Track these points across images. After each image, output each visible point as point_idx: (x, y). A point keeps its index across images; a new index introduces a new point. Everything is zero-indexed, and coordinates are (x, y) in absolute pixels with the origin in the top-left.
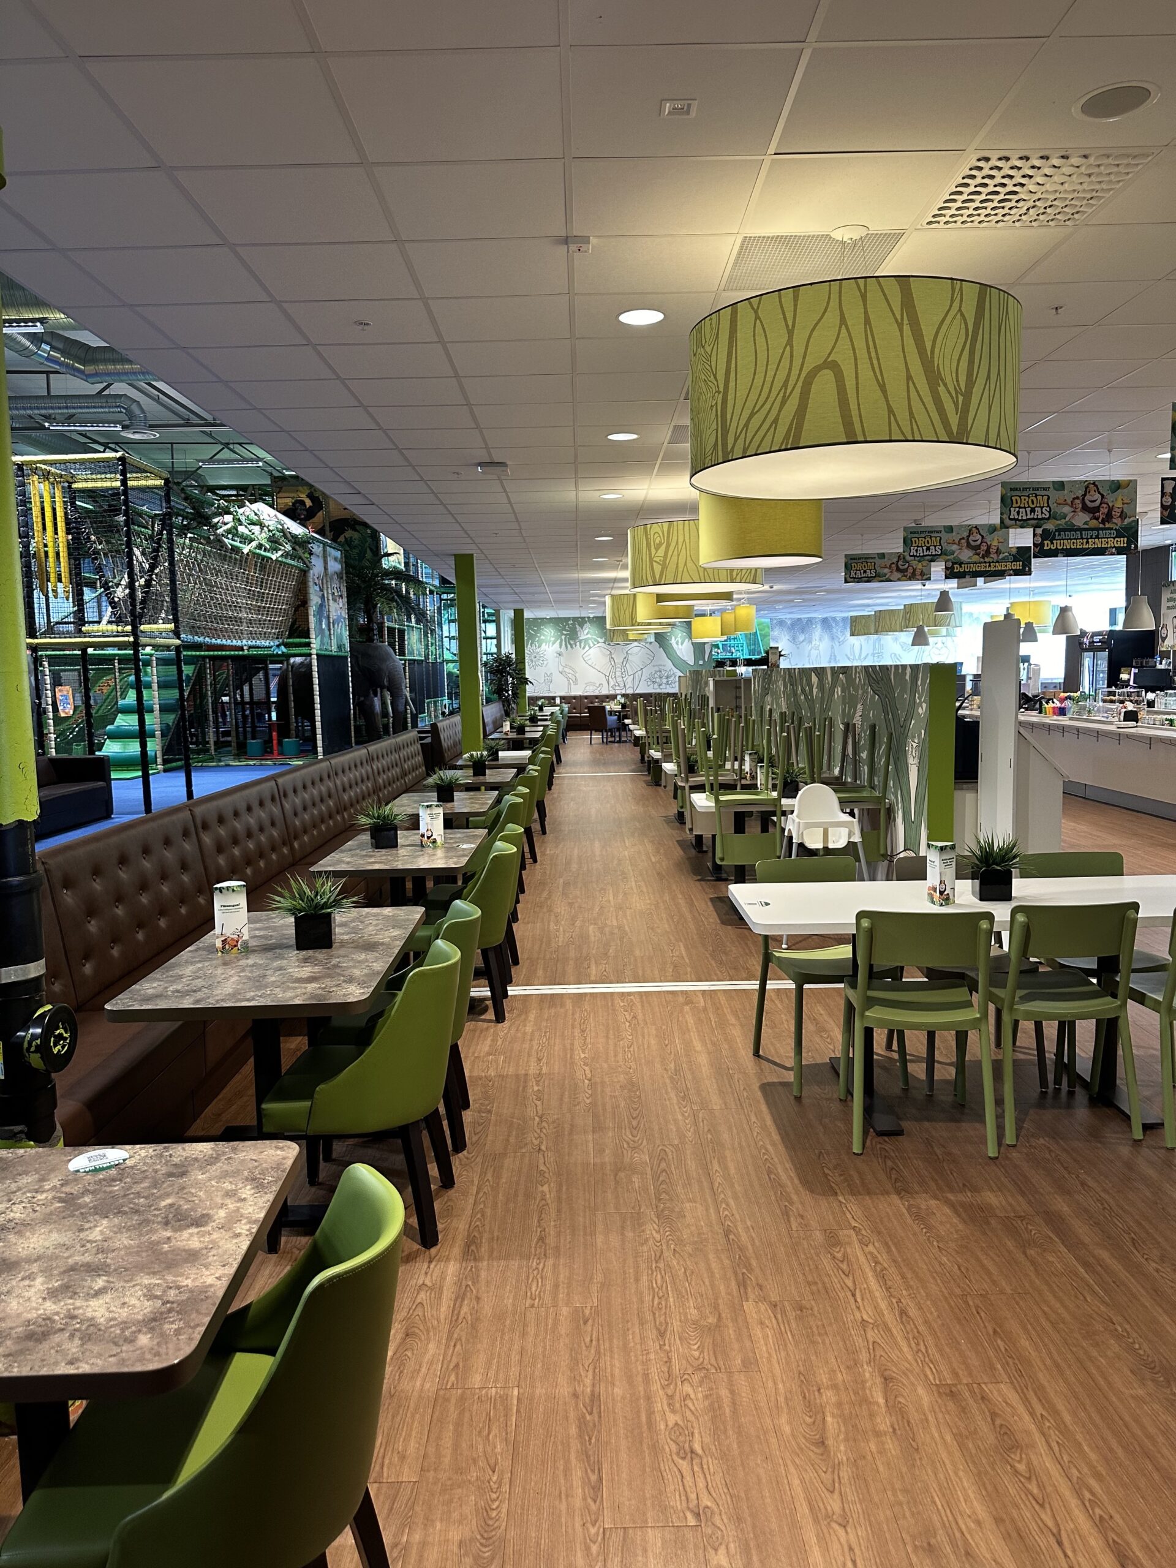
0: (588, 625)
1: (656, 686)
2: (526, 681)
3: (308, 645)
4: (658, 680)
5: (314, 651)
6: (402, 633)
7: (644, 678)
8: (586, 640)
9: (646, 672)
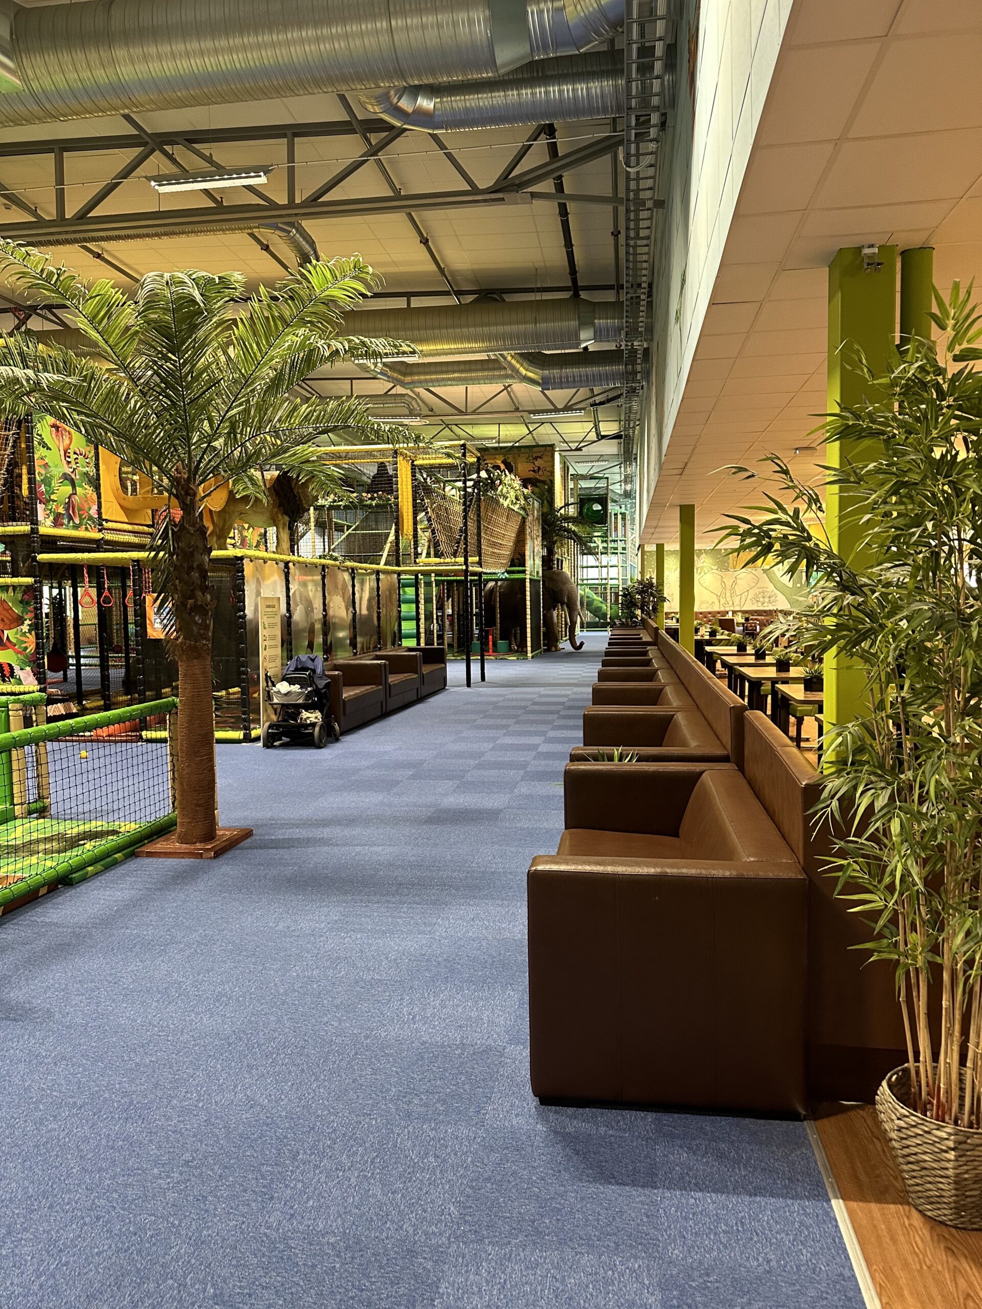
0: (704, 556)
1: (760, 604)
2: (663, 599)
3: (524, 572)
4: (761, 600)
5: (528, 577)
6: (562, 561)
7: (750, 597)
8: (702, 568)
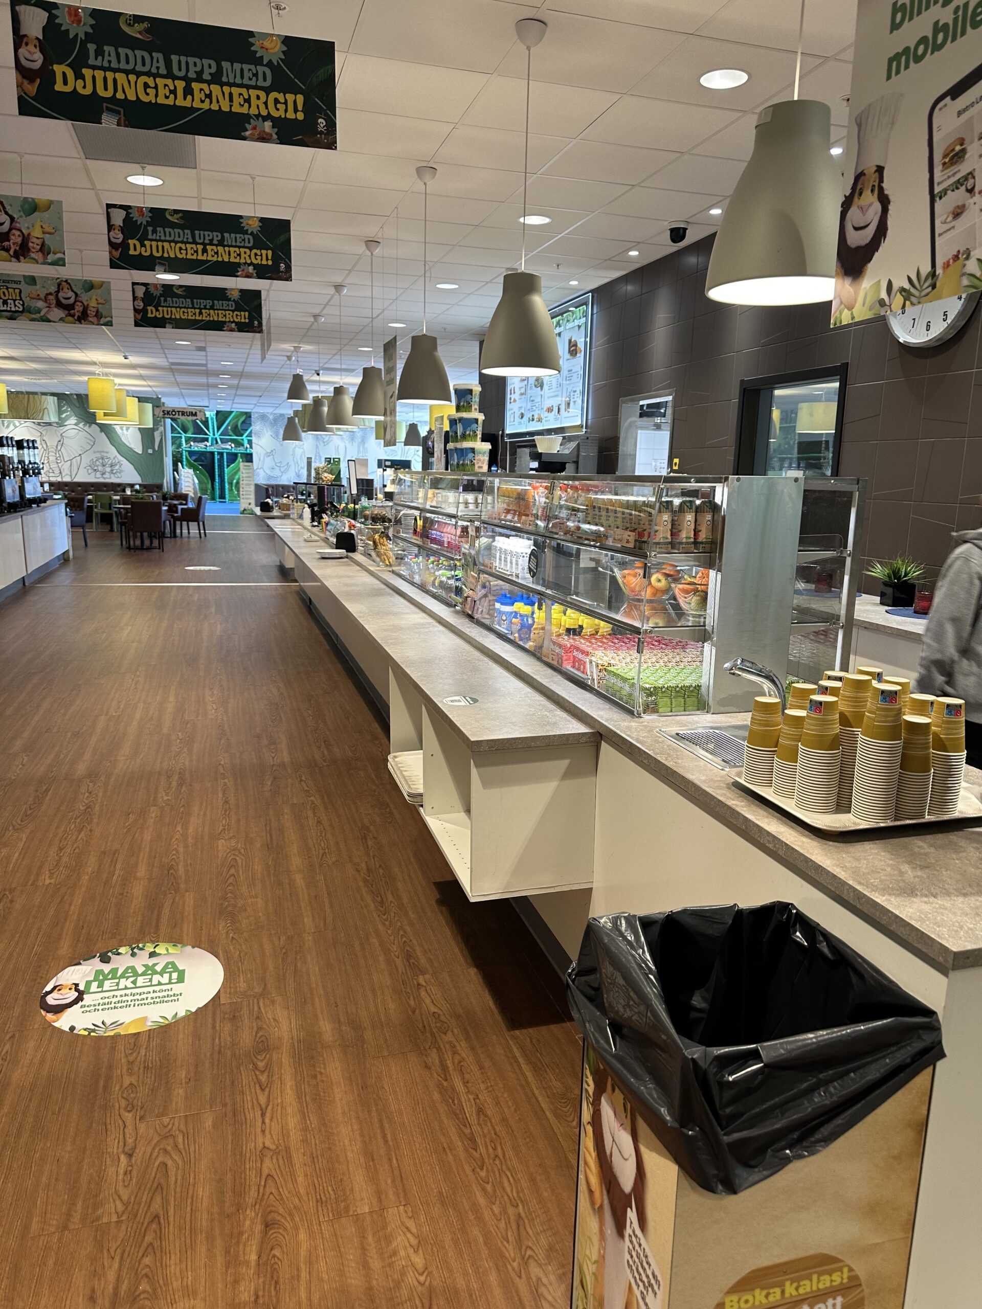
9: (86, 459)
